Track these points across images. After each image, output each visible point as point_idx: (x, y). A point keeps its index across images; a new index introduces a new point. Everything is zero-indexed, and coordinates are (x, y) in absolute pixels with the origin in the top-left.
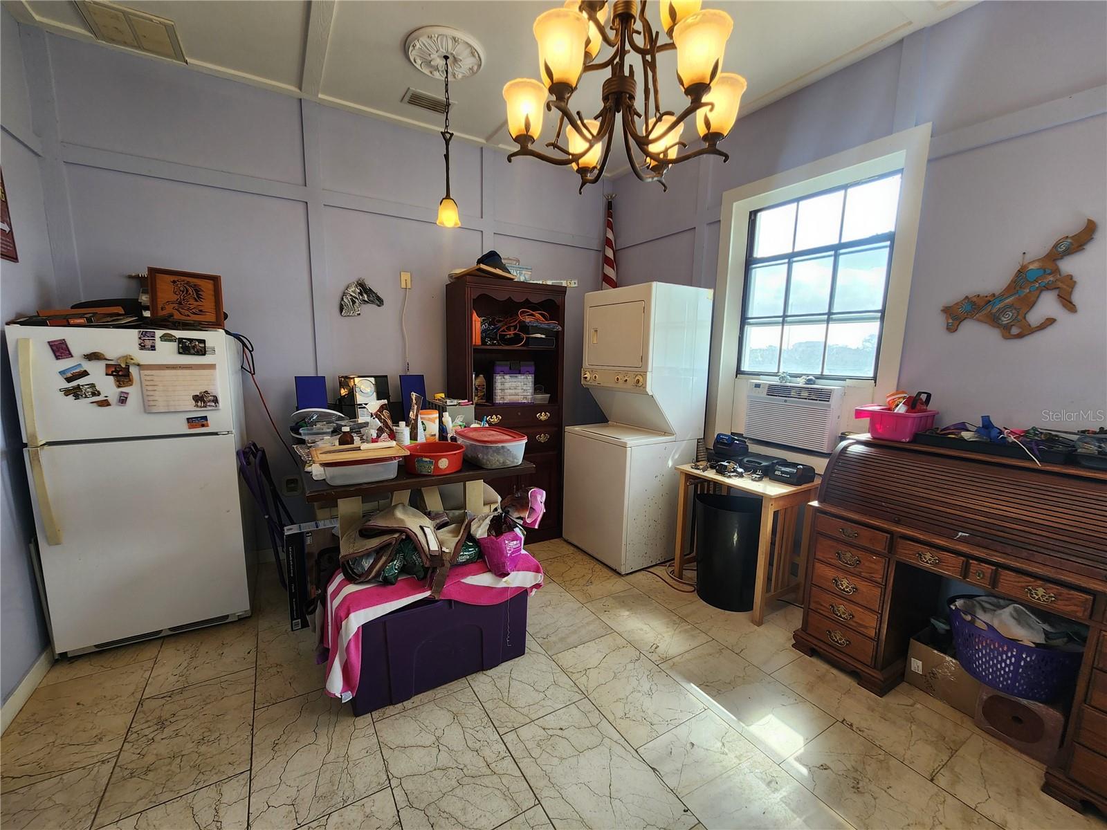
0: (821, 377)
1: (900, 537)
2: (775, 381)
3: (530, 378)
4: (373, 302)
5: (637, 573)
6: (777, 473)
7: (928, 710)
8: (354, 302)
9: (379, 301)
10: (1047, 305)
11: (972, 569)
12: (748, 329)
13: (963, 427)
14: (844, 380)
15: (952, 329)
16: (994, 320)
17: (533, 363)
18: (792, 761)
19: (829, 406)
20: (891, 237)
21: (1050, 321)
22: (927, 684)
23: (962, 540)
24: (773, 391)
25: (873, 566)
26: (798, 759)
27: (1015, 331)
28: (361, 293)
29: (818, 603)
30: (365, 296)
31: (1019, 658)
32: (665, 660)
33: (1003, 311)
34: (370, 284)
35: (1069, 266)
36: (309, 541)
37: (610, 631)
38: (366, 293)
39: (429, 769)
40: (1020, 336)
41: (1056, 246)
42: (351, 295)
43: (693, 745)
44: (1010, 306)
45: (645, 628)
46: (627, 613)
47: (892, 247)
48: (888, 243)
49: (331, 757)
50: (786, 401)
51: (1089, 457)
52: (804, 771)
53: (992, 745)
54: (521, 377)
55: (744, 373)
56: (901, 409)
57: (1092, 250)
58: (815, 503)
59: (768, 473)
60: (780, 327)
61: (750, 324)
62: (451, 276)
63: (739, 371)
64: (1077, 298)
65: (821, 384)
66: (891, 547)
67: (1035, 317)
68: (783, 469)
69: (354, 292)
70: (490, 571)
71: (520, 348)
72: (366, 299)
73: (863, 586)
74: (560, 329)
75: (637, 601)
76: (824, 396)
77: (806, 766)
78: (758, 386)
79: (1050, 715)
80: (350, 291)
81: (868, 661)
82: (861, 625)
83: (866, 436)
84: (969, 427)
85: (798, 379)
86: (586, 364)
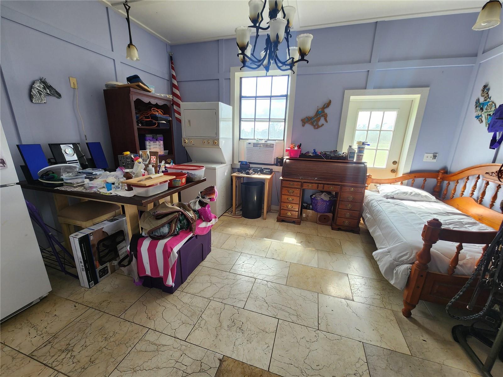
0: (268, 140)
1: (304, 182)
2: (255, 142)
3: (162, 142)
4: (53, 95)
5: (221, 217)
6: (264, 172)
7: (308, 224)
8: (40, 94)
9: (59, 96)
10: (322, 121)
11: (319, 186)
12: (242, 123)
13: (308, 152)
14: (275, 141)
15: (303, 126)
16: (312, 124)
17: (162, 135)
18: (296, 244)
19: (274, 149)
20: (286, 96)
21: (323, 125)
22: (306, 219)
23: (316, 180)
24: (255, 145)
25: (297, 192)
26: (297, 243)
27: (316, 127)
28: (44, 88)
29: (283, 207)
30: (48, 91)
31: (326, 204)
32: (252, 236)
33: (314, 121)
34: (50, 82)
35: (327, 111)
36: (92, 238)
37: (230, 235)
38: (48, 89)
39: (218, 290)
40: (317, 128)
41: (324, 105)
42: (37, 89)
43: (276, 250)
44: (316, 120)
45: (239, 230)
46: (230, 229)
47: (287, 99)
48: (285, 98)
49: (179, 307)
50: (260, 148)
51: (333, 157)
52: (300, 244)
53: (322, 226)
54: (157, 142)
55: (242, 139)
56: (296, 148)
57: (331, 107)
58: (281, 178)
59: (262, 172)
60: (254, 122)
61: (242, 121)
62: (107, 85)
63: (240, 139)
64: (328, 119)
65: (269, 142)
66: (302, 186)
67: (320, 123)
68: (266, 170)
69: (39, 86)
70: (204, 221)
71: (155, 128)
72: (49, 92)
73: (294, 198)
74: (171, 119)
75: (229, 224)
76: (272, 146)
77: (299, 243)
78: (250, 143)
79: (330, 215)
80: (37, 85)
81: (297, 217)
82: (295, 209)
83: (288, 157)
84: (309, 152)
85: (262, 141)
86: (184, 135)
